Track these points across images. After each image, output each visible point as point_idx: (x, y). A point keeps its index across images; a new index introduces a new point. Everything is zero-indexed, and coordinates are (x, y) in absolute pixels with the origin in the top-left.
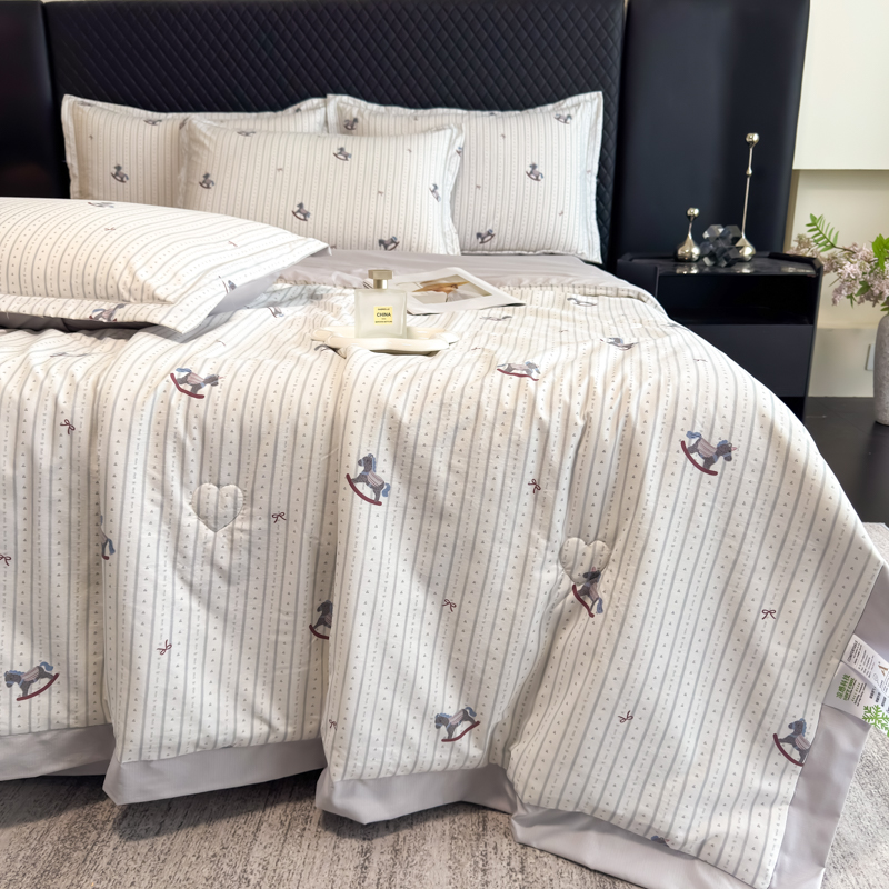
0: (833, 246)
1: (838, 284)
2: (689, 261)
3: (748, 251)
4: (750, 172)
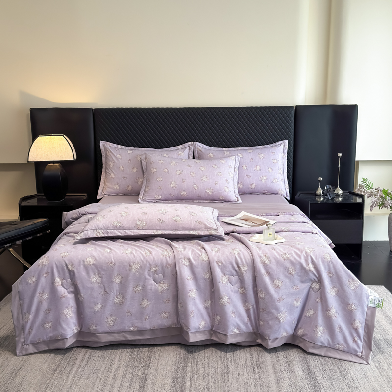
0: (371, 188)
1: (372, 204)
2: (320, 196)
3: (340, 192)
4: (339, 166)
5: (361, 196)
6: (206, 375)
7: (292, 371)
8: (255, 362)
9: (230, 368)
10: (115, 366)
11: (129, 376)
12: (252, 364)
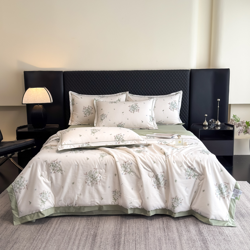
0: (239, 121)
1: (239, 131)
3: (219, 123)
4: (218, 107)
5: (233, 126)
6: (134, 233)
7: (189, 231)
8: (165, 226)
9: (150, 229)
10: (77, 228)
11: (85, 234)
12: (163, 227)
